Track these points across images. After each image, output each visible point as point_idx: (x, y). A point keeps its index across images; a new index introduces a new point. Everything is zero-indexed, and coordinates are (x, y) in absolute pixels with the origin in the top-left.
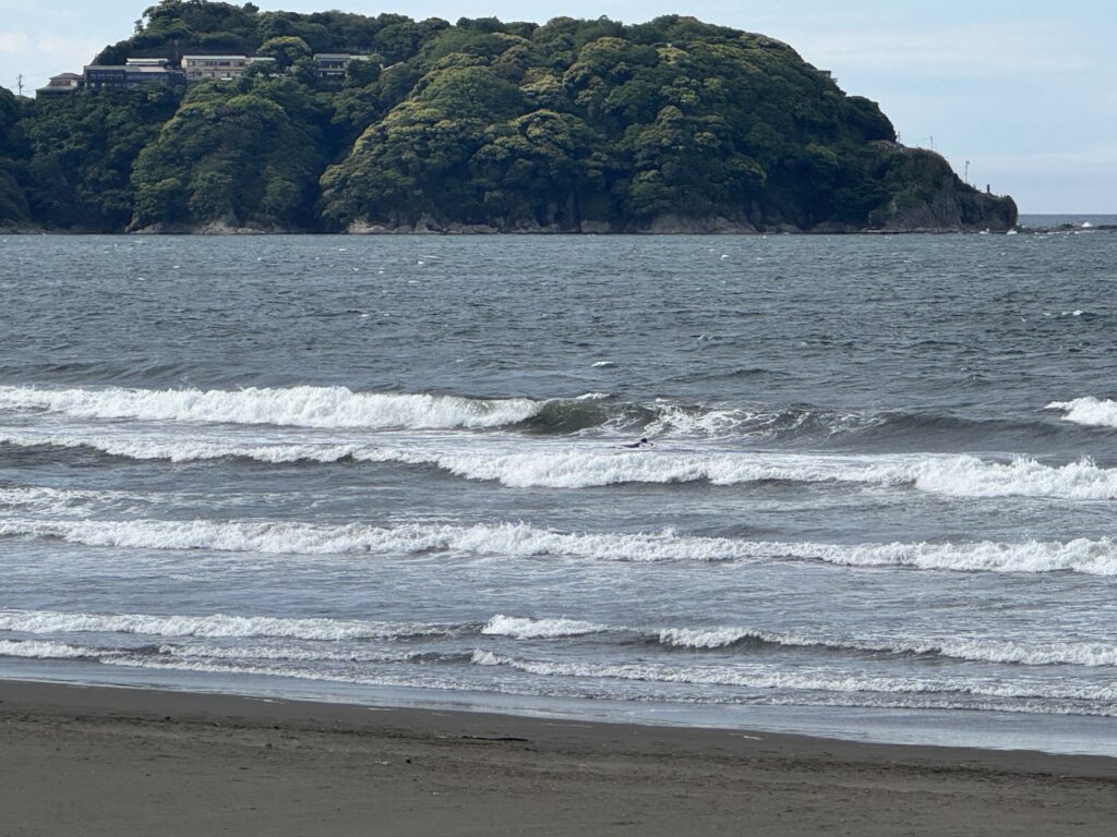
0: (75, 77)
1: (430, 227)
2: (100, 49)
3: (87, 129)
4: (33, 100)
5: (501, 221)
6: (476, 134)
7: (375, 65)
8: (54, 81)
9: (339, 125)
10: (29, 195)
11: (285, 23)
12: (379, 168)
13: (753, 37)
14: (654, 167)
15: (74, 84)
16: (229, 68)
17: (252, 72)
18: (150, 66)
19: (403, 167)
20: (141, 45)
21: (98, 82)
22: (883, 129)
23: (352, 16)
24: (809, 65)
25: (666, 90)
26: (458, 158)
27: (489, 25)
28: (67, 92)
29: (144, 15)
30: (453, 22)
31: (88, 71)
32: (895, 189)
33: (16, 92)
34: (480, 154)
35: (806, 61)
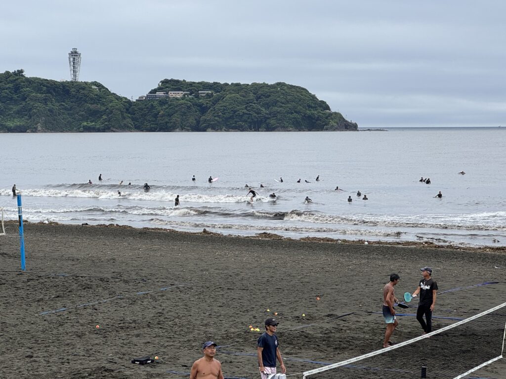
1: (225, 130)
2: (150, 90)
3: (147, 108)
4: (134, 102)
5: (241, 129)
6: (236, 109)
7: (212, 94)
8: (140, 98)
9: (204, 107)
10: (134, 123)
11: (192, 84)
12: (213, 117)
13: (297, 87)
15: (144, 98)
16: (179, 95)
17: (184, 95)
18: (160, 94)
19: (219, 116)
20: (159, 89)
21: (150, 98)
22: (328, 108)
23: (207, 83)
24: (311, 94)
25: (278, 99)
26: (231, 115)
27: (238, 85)
28: (143, 100)
29: (160, 82)
30: (230, 84)
31: (147, 95)
32: (330, 121)
33: (131, 100)
34: (236, 114)
35: (310, 92)
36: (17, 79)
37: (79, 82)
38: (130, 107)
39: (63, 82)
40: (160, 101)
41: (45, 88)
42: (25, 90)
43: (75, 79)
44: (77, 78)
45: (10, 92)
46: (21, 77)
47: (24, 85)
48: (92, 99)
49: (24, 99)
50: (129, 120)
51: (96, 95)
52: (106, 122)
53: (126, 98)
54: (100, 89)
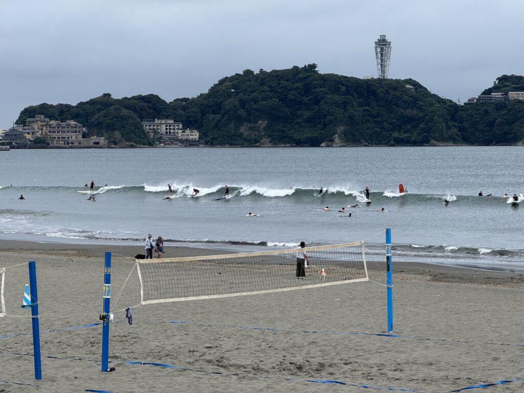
0: (476, 99)
2: (483, 90)
3: (479, 114)
4: (462, 106)
8: (469, 100)
10: (462, 134)
15: (475, 101)
16: (522, 96)
18: (497, 95)
20: (495, 88)
21: (483, 100)
28: (473, 103)
29: (497, 80)
31: (479, 97)
33: (458, 103)
36: (308, 77)
37: (389, 80)
38: (456, 113)
39: (368, 80)
40: (497, 105)
41: (343, 88)
42: (318, 90)
43: (384, 76)
44: (386, 74)
45: (299, 93)
46: (313, 74)
47: (317, 84)
48: (406, 102)
49: (317, 102)
50: (455, 130)
51: (412, 97)
52: (425, 132)
53: (451, 101)
54: (416, 89)
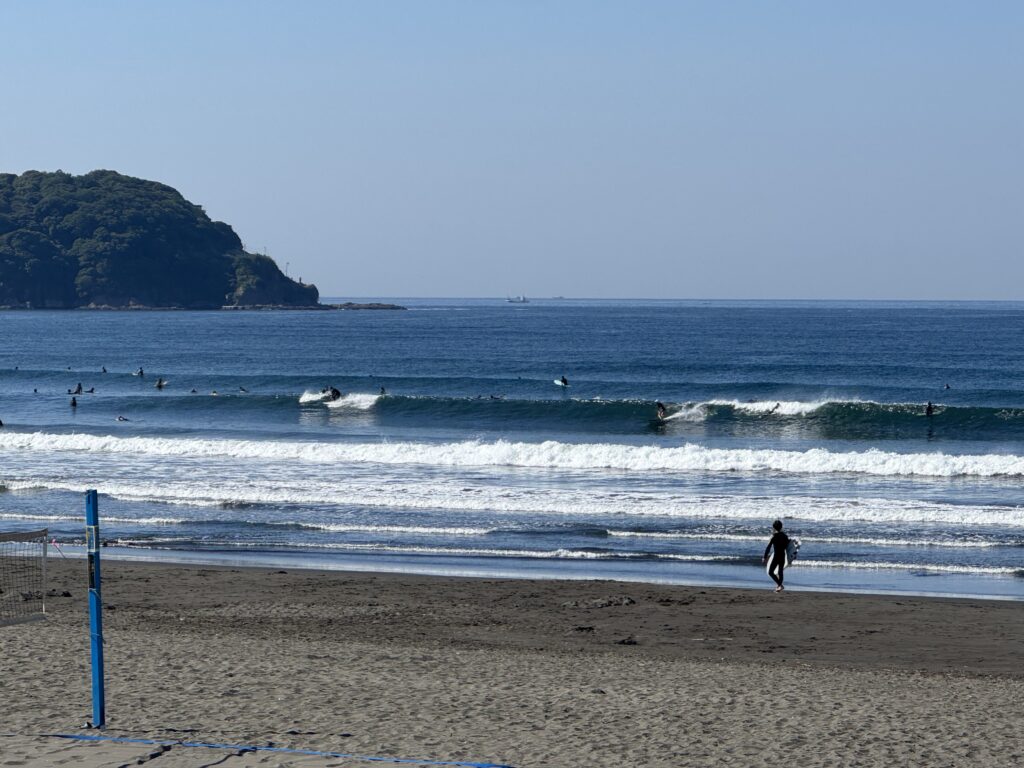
14: (92, 266)
22: (235, 242)
24: (188, 202)
32: (242, 280)
35: (186, 199)
